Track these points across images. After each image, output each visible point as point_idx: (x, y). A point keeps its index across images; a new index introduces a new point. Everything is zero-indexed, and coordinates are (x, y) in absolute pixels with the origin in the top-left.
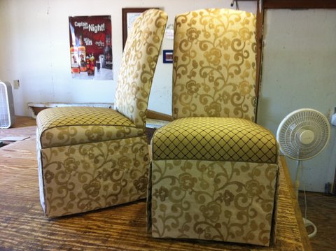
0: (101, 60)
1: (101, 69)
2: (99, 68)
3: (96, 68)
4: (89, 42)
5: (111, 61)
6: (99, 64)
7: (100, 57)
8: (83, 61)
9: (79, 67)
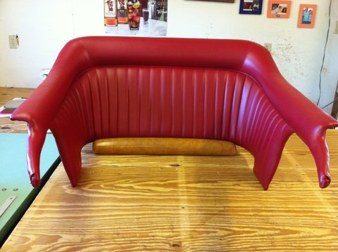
0: (151, 7)
1: (150, 20)
2: (146, 19)
3: (142, 19)
5: (166, 10)
6: (148, 13)
7: (149, 3)
8: (122, 8)
9: (116, 18)
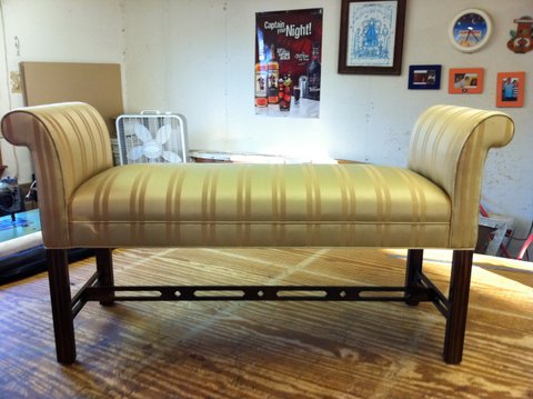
0: (302, 84)
1: (301, 100)
2: (297, 98)
3: (293, 98)
4: (285, 55)
5: (318, 86)
6: (299, 91)
7: (300, 80)
8: (273, 86)
9: (267, 97)
